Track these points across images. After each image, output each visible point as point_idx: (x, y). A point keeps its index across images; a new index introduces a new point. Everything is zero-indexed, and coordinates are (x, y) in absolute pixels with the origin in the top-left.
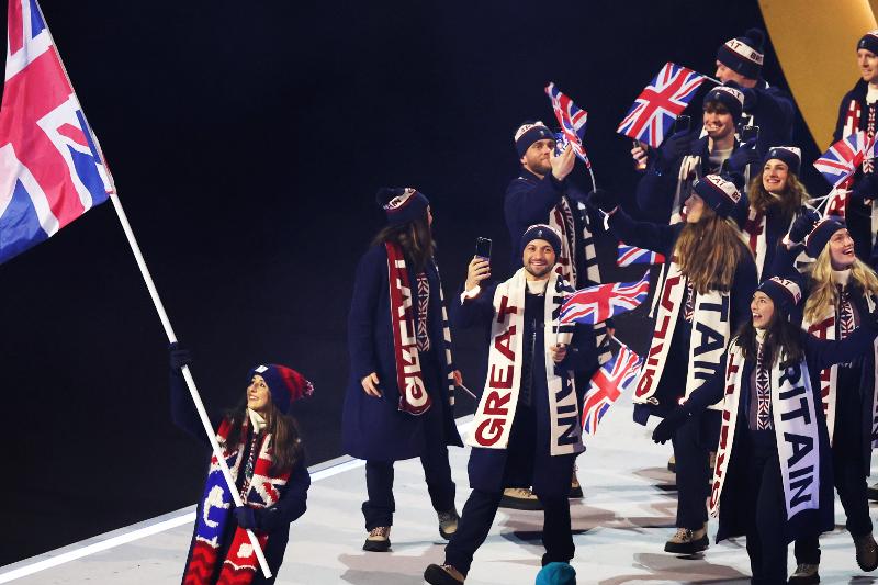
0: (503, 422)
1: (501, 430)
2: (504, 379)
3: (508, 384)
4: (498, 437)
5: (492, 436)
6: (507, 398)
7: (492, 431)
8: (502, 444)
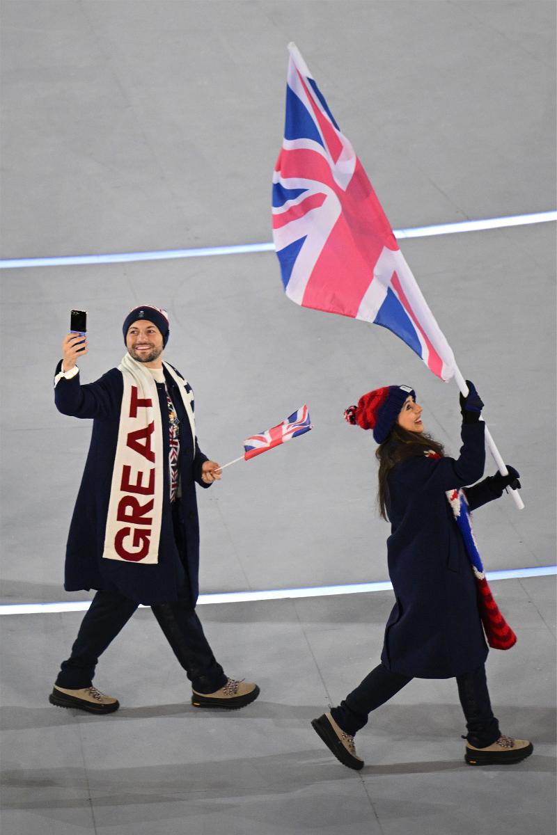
0: (148, 532)
1: (147, 543)
2: (145, 484)
3: (150, 490)
4: (145, 552)
5: (138, 550)
6: (150, 506)
7: (136, 544)
8: (152, 558)
